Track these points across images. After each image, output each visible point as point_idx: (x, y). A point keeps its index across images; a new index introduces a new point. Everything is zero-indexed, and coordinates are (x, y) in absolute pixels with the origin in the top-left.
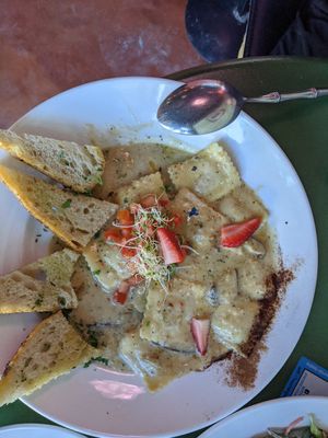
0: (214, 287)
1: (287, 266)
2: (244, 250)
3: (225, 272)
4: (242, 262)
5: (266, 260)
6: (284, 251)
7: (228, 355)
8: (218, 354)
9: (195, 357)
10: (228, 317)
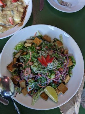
0: (12, 11)
1: (27, 4)
2: (17, 3)
3: (14, 8)
4: (18, 5)
5: (23, 5)
6: (26, 2)
7: (18, 24)
8: (16, 24)
9: (11, 26)
10: (16, 16)
